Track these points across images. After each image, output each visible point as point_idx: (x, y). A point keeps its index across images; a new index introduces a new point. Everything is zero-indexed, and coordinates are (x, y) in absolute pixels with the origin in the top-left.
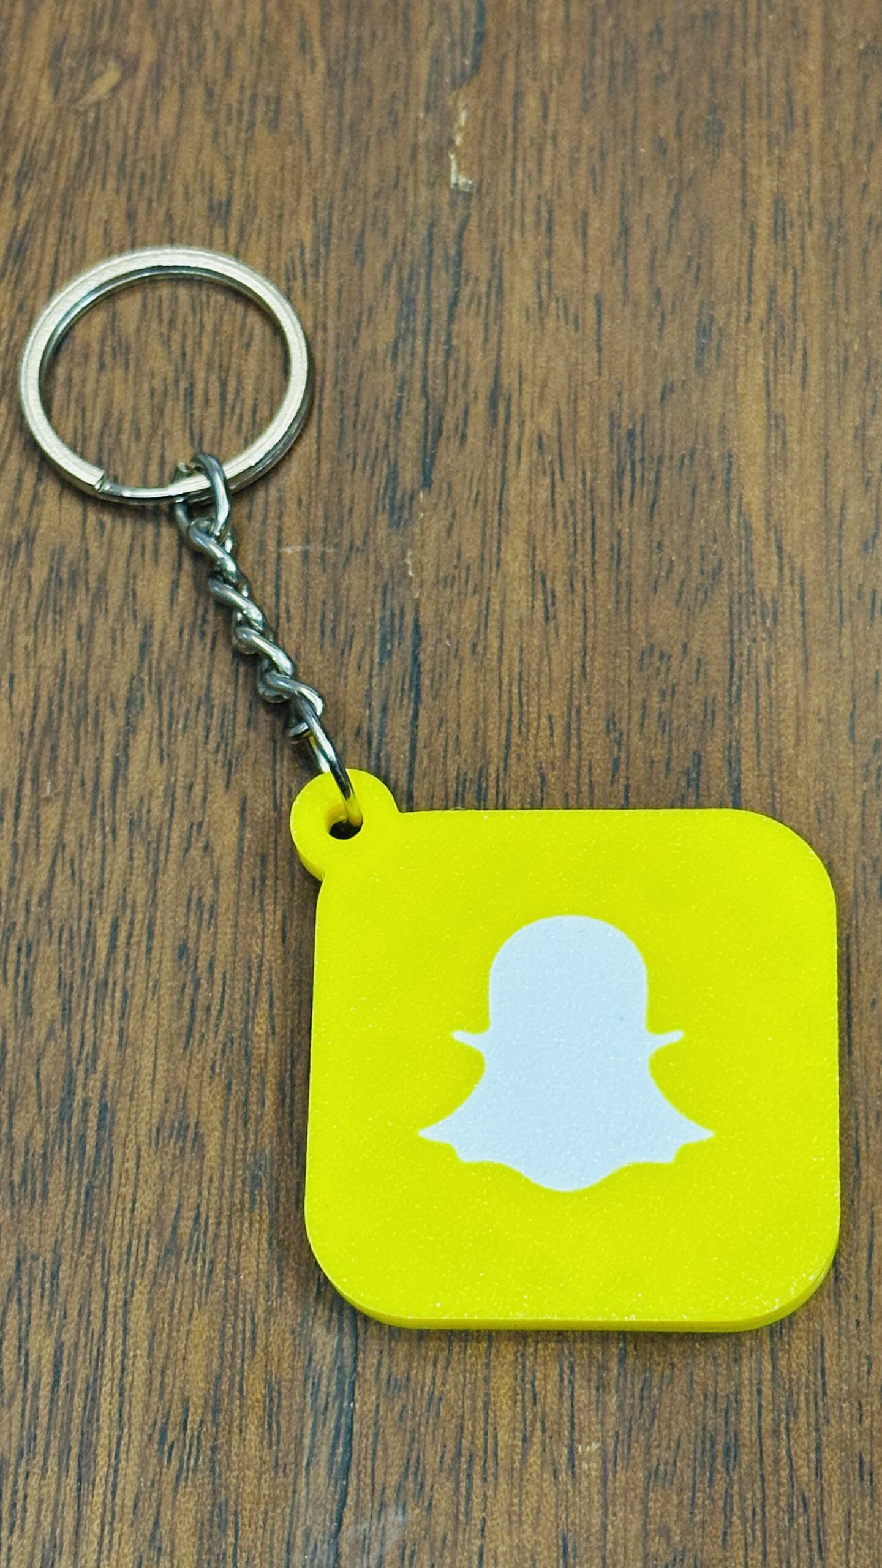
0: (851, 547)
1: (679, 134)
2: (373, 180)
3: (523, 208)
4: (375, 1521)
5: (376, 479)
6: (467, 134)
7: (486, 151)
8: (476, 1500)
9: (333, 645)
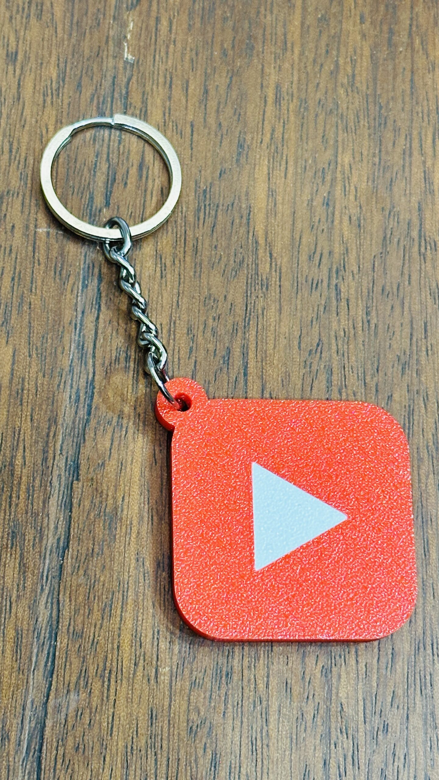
0: (304, 257)
1: (233, 47)
2: (87, 52)
3: (158, 74)
4: (64, 698)
5: (83, 200)
6: (133, 34)
7: (142, 44)
8: (112, 691)
9: (61, 279)
